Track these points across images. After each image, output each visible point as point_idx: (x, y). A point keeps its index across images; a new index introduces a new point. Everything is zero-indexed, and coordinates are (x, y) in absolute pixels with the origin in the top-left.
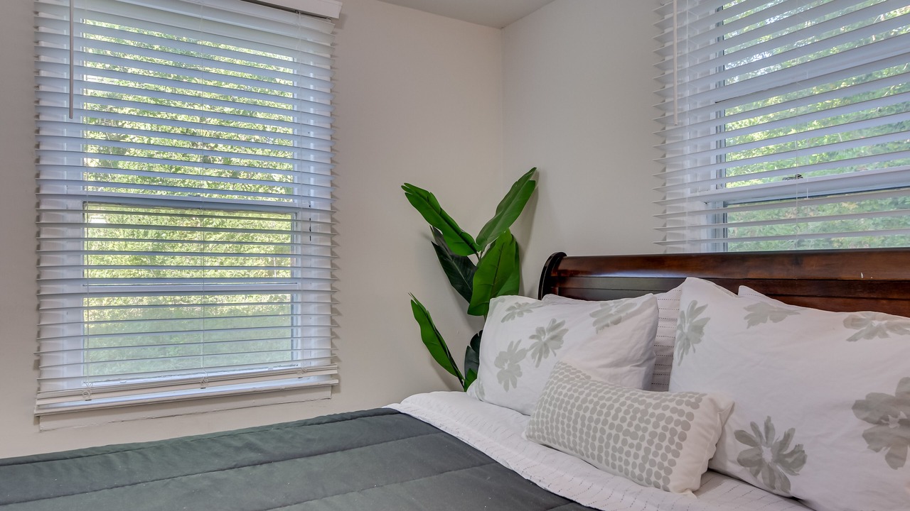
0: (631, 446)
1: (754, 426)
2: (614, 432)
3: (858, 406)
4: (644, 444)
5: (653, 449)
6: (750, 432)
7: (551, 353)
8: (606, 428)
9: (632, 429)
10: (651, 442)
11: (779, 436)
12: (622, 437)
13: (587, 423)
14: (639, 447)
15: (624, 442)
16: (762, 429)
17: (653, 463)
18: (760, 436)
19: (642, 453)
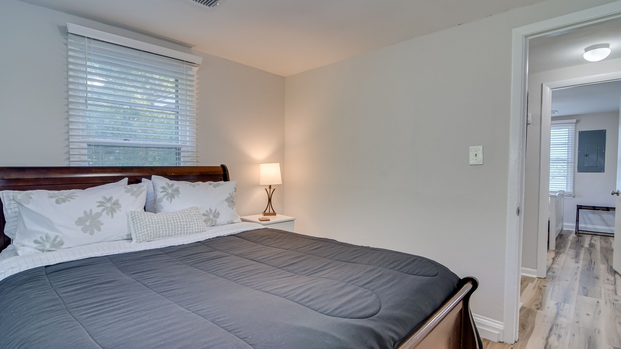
0: (192, 224)
1: (207, 211)
2: (185, 223)
3: (226, 200)
4: (196, 222)
5: (198, 222)
6: (206, 213)
7: (117, 211)
8: (182, 223)
9: (190, 220)
10: (197, 221)
11: (214, 211)
12: (188, 223)
13: (173, 224)
14: (195, 224)
15: (190, 224)
16: (209, 211)
17: (200, 226)
18: (208, 213)
19: (196, 225)
